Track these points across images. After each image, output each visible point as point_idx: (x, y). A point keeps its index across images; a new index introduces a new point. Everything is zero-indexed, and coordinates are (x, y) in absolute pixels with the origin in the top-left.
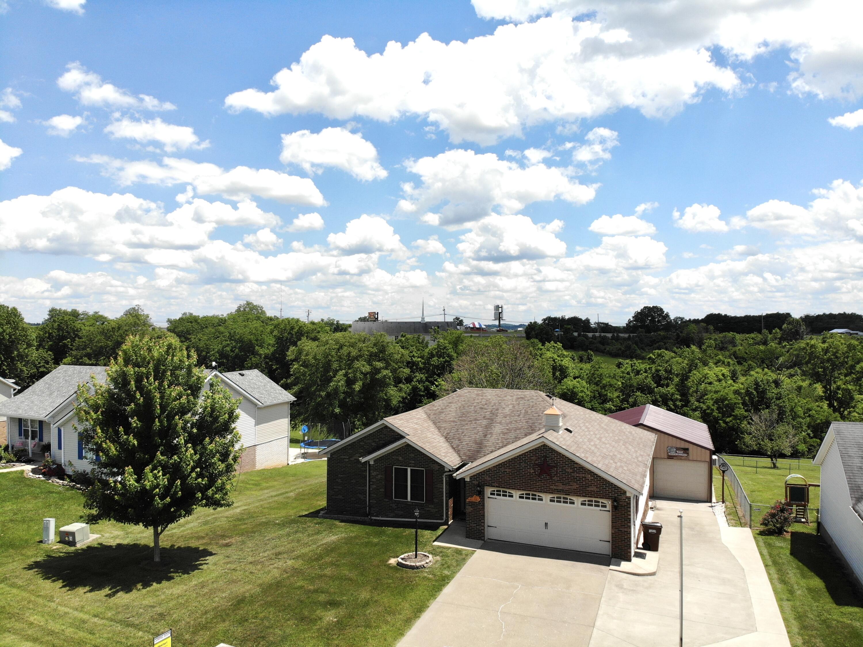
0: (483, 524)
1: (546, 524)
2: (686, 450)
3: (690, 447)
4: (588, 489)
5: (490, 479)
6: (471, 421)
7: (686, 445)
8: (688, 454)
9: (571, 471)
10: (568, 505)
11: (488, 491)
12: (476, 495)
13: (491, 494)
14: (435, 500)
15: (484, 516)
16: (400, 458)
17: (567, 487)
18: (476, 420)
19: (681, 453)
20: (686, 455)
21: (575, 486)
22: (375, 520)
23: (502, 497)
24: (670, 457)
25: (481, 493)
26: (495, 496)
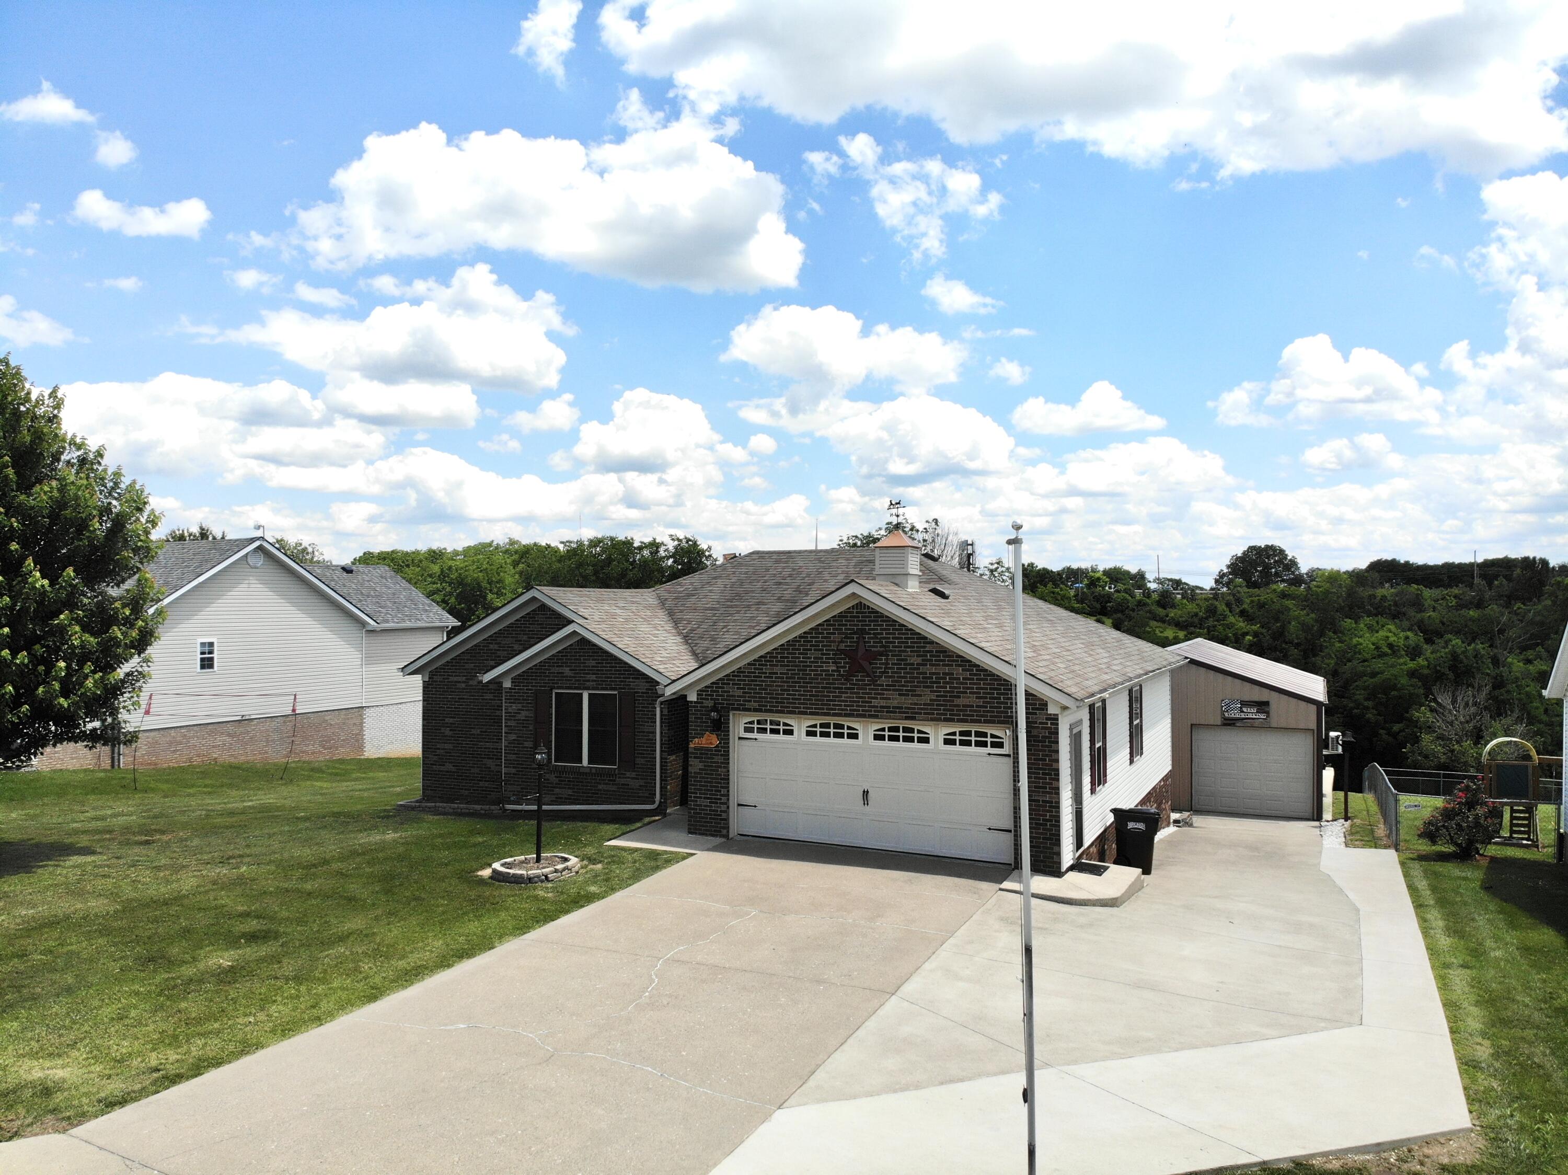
0: (724, 799)
1: (866, 793)
2: (1262, 706)
3: (1272, 697)
4: (957, 701)
5: (740, 692)
6: (749, 606)
7: (1264, 695)
8: (1268, 713)
9: (919, 660)
10: (915, 745)
11: (738, 724)
12: (712, 732)
13: (747, 730)
14: (640, 761)
15: (727, 779)
16: (567, 671)
17: (907, 701)
18: (758, 604)
19: (1251, 713)
20: (1262, 716)
21: (928, 696)
22: (513, 811)
23: (768, 736)
24: (1229, 723)
25: (720, 727)
26: (755, 735)
